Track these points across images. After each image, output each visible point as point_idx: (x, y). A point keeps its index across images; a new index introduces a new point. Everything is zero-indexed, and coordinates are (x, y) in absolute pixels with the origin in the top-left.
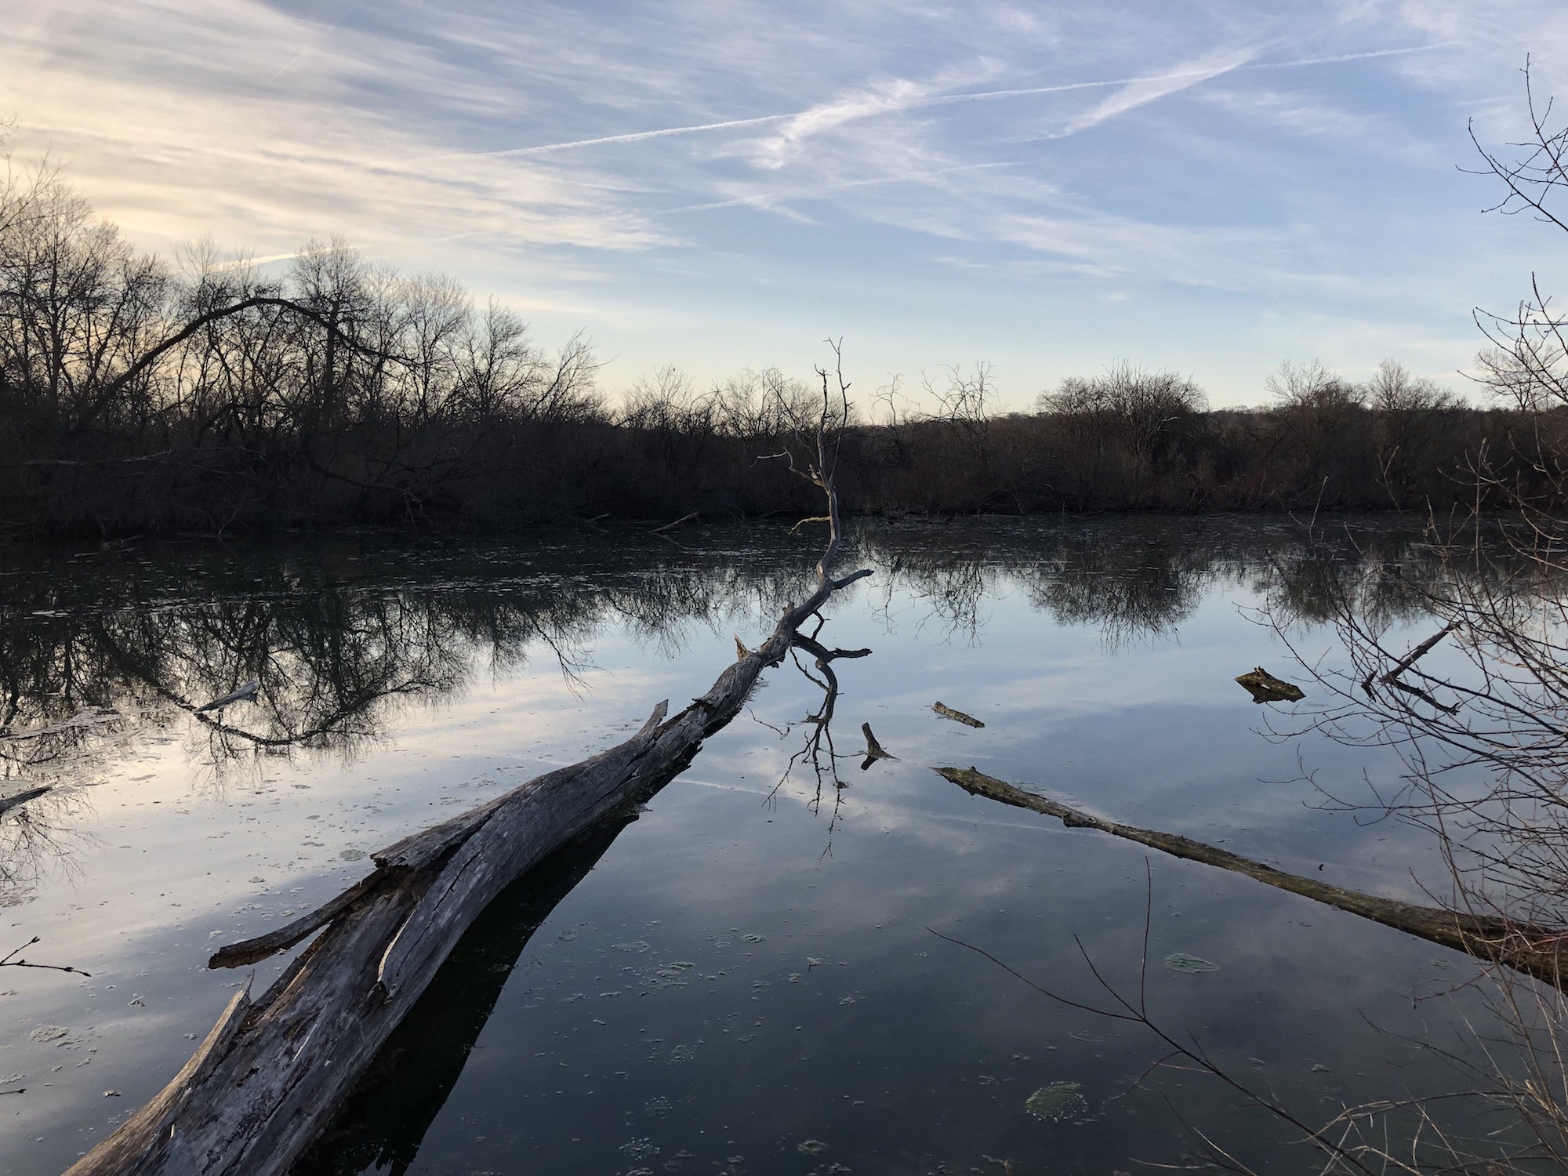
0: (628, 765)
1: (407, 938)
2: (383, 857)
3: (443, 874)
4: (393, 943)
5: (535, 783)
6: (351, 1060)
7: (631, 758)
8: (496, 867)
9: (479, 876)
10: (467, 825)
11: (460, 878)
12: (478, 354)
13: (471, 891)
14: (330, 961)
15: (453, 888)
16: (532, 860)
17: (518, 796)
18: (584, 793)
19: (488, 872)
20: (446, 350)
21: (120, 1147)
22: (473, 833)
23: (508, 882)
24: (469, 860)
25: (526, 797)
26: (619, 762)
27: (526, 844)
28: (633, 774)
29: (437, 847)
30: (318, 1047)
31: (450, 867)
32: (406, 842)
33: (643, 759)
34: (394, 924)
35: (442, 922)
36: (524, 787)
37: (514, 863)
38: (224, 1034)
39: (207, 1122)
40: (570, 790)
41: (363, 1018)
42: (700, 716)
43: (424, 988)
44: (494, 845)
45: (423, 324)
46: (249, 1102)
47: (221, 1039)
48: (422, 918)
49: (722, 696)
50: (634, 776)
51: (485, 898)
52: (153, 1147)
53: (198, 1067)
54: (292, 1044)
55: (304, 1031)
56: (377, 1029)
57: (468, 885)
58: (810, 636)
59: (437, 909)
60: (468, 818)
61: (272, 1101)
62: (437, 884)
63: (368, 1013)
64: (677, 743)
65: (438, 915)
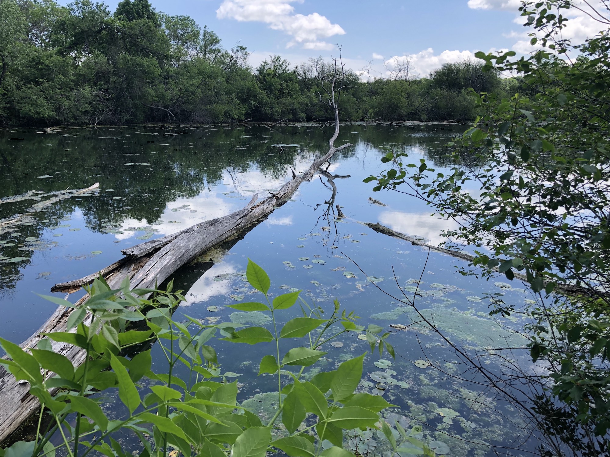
0: (239, 219)
2: (125, 251)
3: (151, 259)
5: (198, 225)
7: (240, 217)
8: (176, 258)
9: (168, 261)
10: (164, 240)
11: (159, 261)
13: (164, 266)
15: (156, 264)
17: (189, 230)
18: (218, 230)
19: (173, 258)
22: (168, 243)
23: (183, 264)
24: (164, 254)
25: (193, 230)
26: (235, 218)
27: (191, 249)
28: (241, 223)
29: (149, 248)
31: (154, 257)
33: (246, 217)
35: (150, 278)
37: (185, 256)
40: (212, 228)
42: (273, 201)
44: (176, 249)
48: (141, 275)
49: (282, 193)
51: (172, 270)
57: (162, 264)
58: (325, 169)
59: (148, 272)
60: (166, 237)
62: (149, 263)
64: (261, 212)
65: (147, 275)
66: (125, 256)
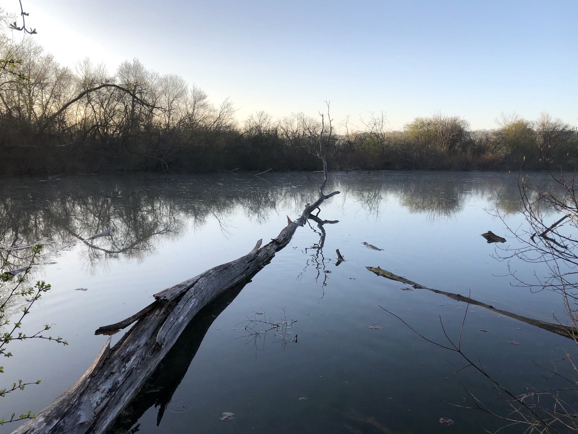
0: (248, 263)
1: (167, 326)
2: (158, 296)
3: (179, 303)
4: (161, 328)
6: (147, 370)
7: (248, 261)
8: (199, 300)
11: (186, 304)
12: (189, 106)
13: (190, 309)
14: (139, 334)
15: (184, 308)
16: (212, 298)
17: (207, 274)
18: (231, 274)
19: (196, 302)
20: (177, 104)
21: (64, 400)
22: (191, 288)
23: (203, 306)
24: (189, 298)
25: (210, 275)
26: (244, 262)
27: (210, 293)
28: (250, 267)
29: (178, 293)
30: (135, 365)
31: (182, 300)
32: (167, 290)
33: (253, 262)
34: (162, 321)
35: (180, 320)
36: (209, 271)
37: (205, 299)
38: (101, 359)
39: (96, 391)
40: (226, 272)
41: (151, 355)
42: (274, 246)
43: (173, 345)
44: (198, 292)
46: (111, 384)
47: (100, 362)
48: (172, 319)
50: (250, 268)
51: (195, 312)
52: (76, 401)
53: (92, 371)
54: (126, 364)
55: (129, 360)
56: (156, 359)
57: (189, 307)
58: (316, 215)
59: (178, 316)
60: (189, 282)
61: (119, 384)
62: (178, 307)
63: (152, 354)
64: (265, 256)
65: (177, 319)
66: (157, 300)
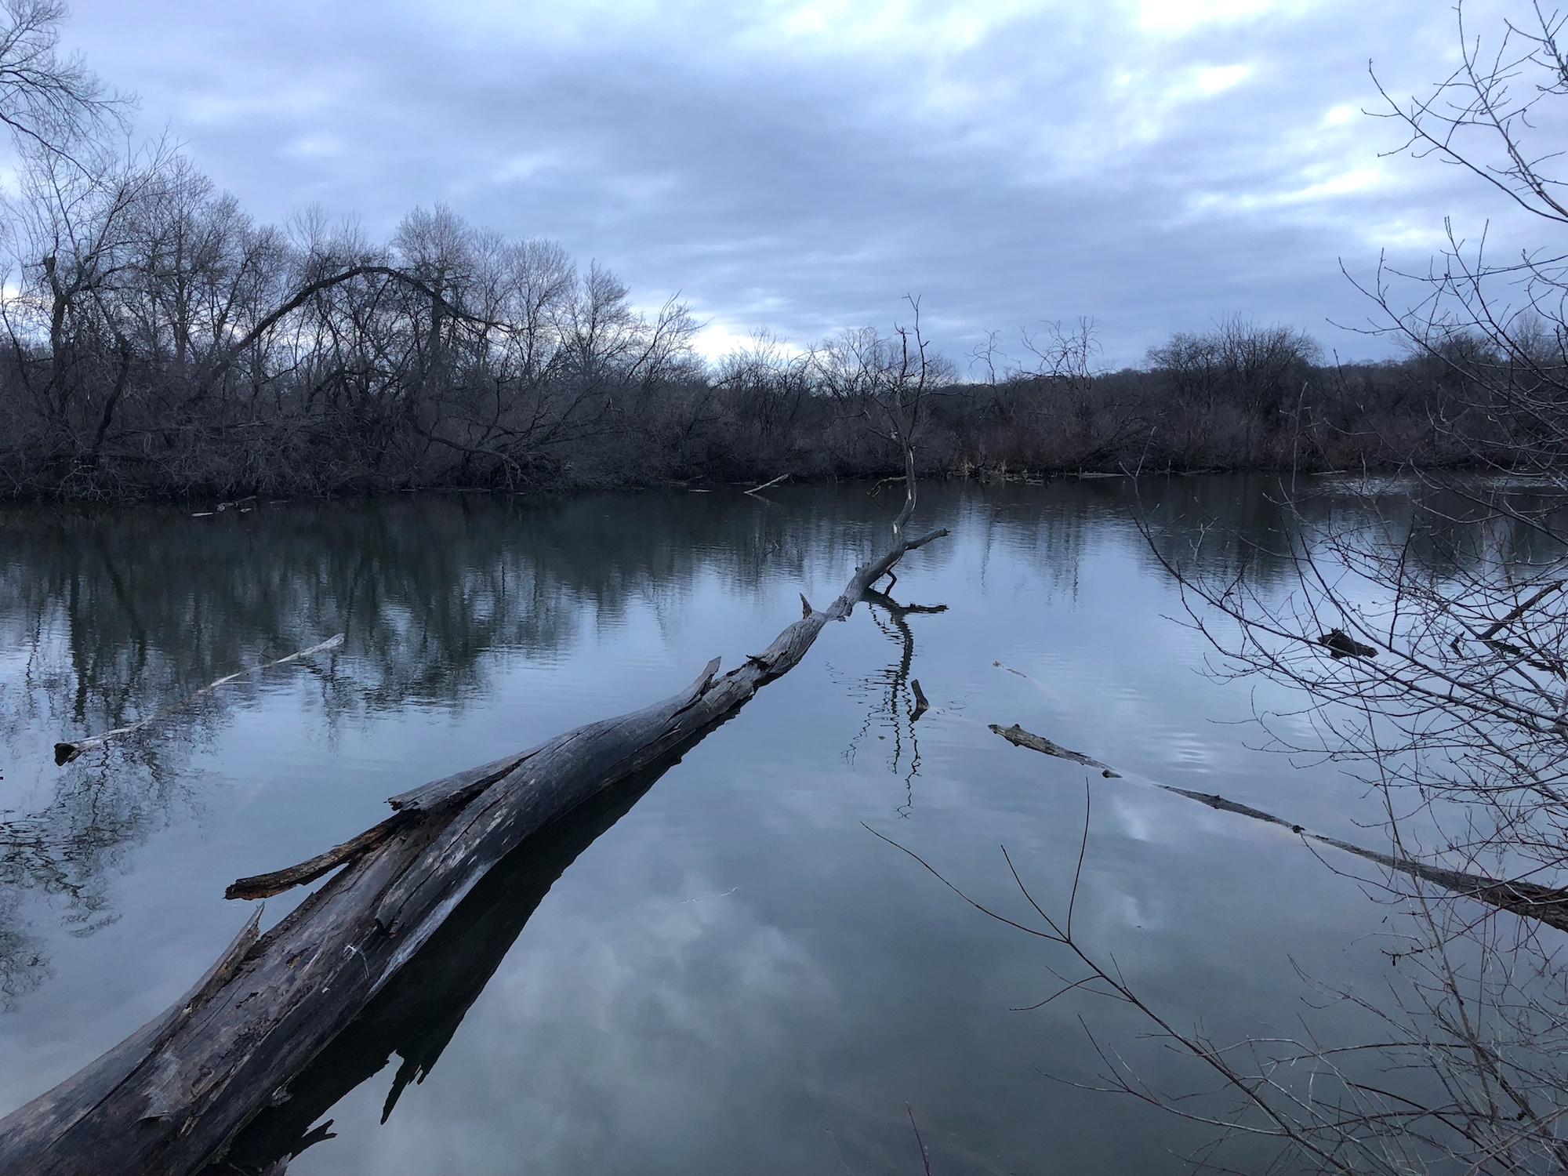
0: (671, 718)
2: (401, 802)
3: (458, 818)
4: (398, 883)
5: (572, 734)
6: (353, 989)
7: (673, 712)
8: (519, 812)
9: (499, 820)
10: (492, 773)
11: (477, 822)
12: (581, 318)
13: (490, 834)
15: (468, 831)
16: (563, 807)
17: (551, 747)
19: (508, 818)
20: (549, 314)
22: (498, 780)
24: (489, 805)
25: (561, 747)
26: (661, 715)
27: (557, 792)
28: (675, 727)
29: (455, 792)
30: (319, 976)
31: (467, 812)
33: (687, 713)
36: (559, 738)
37: (540, 811)
38: (230, 959)
41: (367, 949)
42: (754, 672)
44: (519, 791)
45: (527, 289)
46: (246, 1022)
47: (225, 965)
48: (430, 860)
49: (776, 656)
50: (677, 729)
51: (507, 844)
53: (200, 988)
54: (294, 971)
55: (306, 959)
56: (382, 961)
57: (486, 829)
58: (883, 593)
59: (448, 852)
60: (494, 765)
61: (268, 1023)
62: (452, 827)
63: (370, 948)
64: (724, 699)
65: (448, 857)
66: (398, 811)
